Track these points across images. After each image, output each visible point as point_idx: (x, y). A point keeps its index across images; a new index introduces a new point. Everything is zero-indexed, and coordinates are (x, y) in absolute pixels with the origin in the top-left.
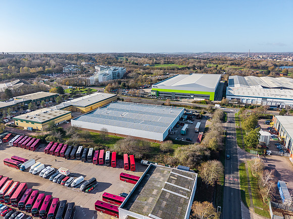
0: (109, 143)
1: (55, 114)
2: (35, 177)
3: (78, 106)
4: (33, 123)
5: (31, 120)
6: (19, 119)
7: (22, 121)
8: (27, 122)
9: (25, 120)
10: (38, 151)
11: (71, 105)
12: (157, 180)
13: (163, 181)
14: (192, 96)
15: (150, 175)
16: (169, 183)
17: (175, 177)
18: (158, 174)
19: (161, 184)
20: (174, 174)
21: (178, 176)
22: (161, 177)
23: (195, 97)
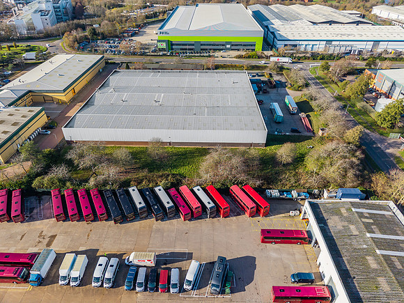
0: (175, 167)
1: (13, 119)
3: (47, 91)
10: (32, 219)
11: (30, 91)
12: (349, 234)
13: (360, 232)
14: (228, 46)
15: (326, 224)
16: (373, 235)
17: (367, 218)
18: (336, 218)
19: (364, 241)
20: (362, 213)
21: (369, 213)
22: (346, 224)
23: (233, 47)
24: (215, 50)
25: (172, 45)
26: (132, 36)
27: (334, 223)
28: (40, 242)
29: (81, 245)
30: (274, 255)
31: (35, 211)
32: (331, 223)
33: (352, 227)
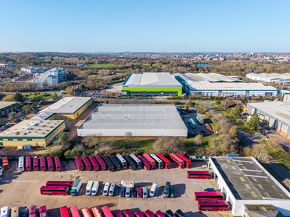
1: (50, 125)
2: (100, 198)
3: (65, 114)
4: (30, 139)
5: (25, 136)
6: (5, 138)
7: (10, 139)
8: (20, 139)
9: (15, 138)
11: (55, 114)
12: (231, 169)
13: (237, 168)
14: (162, 94)
15: (219, 166)
16: (243, 170)
17: (240, 163)
18: (225, 164)
19: (239, 172)
20: (237, 162)
22: (230, 166)
23: (165, 94)
24: (155, 95)
25: (130, 93)
26: (105, 89)
28: (72, 179)
30: (195, 183)
31: (66, 167)
32: (222, 166)
33: (233, 167)
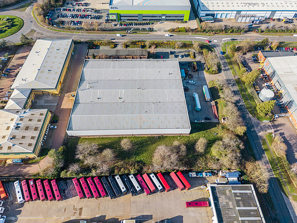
10: (66, 197)
12: (228, 207)
13: (234, 206)
14: (164, 17)
15: (218, 201)
16: (240, 208)
17: (238, 196)
18: (223, 197)
19: (235, 212)
20: (236, 193)
21: (240, 193)
22: (227, 201)
23: (167, 18)
25: (121, 16)
27: (222, 200)
28: (75, 213)
29: (97, 214)
30: (192, 214)
31: (66, 192)
32: (220, 200)
33: (230, 203)
